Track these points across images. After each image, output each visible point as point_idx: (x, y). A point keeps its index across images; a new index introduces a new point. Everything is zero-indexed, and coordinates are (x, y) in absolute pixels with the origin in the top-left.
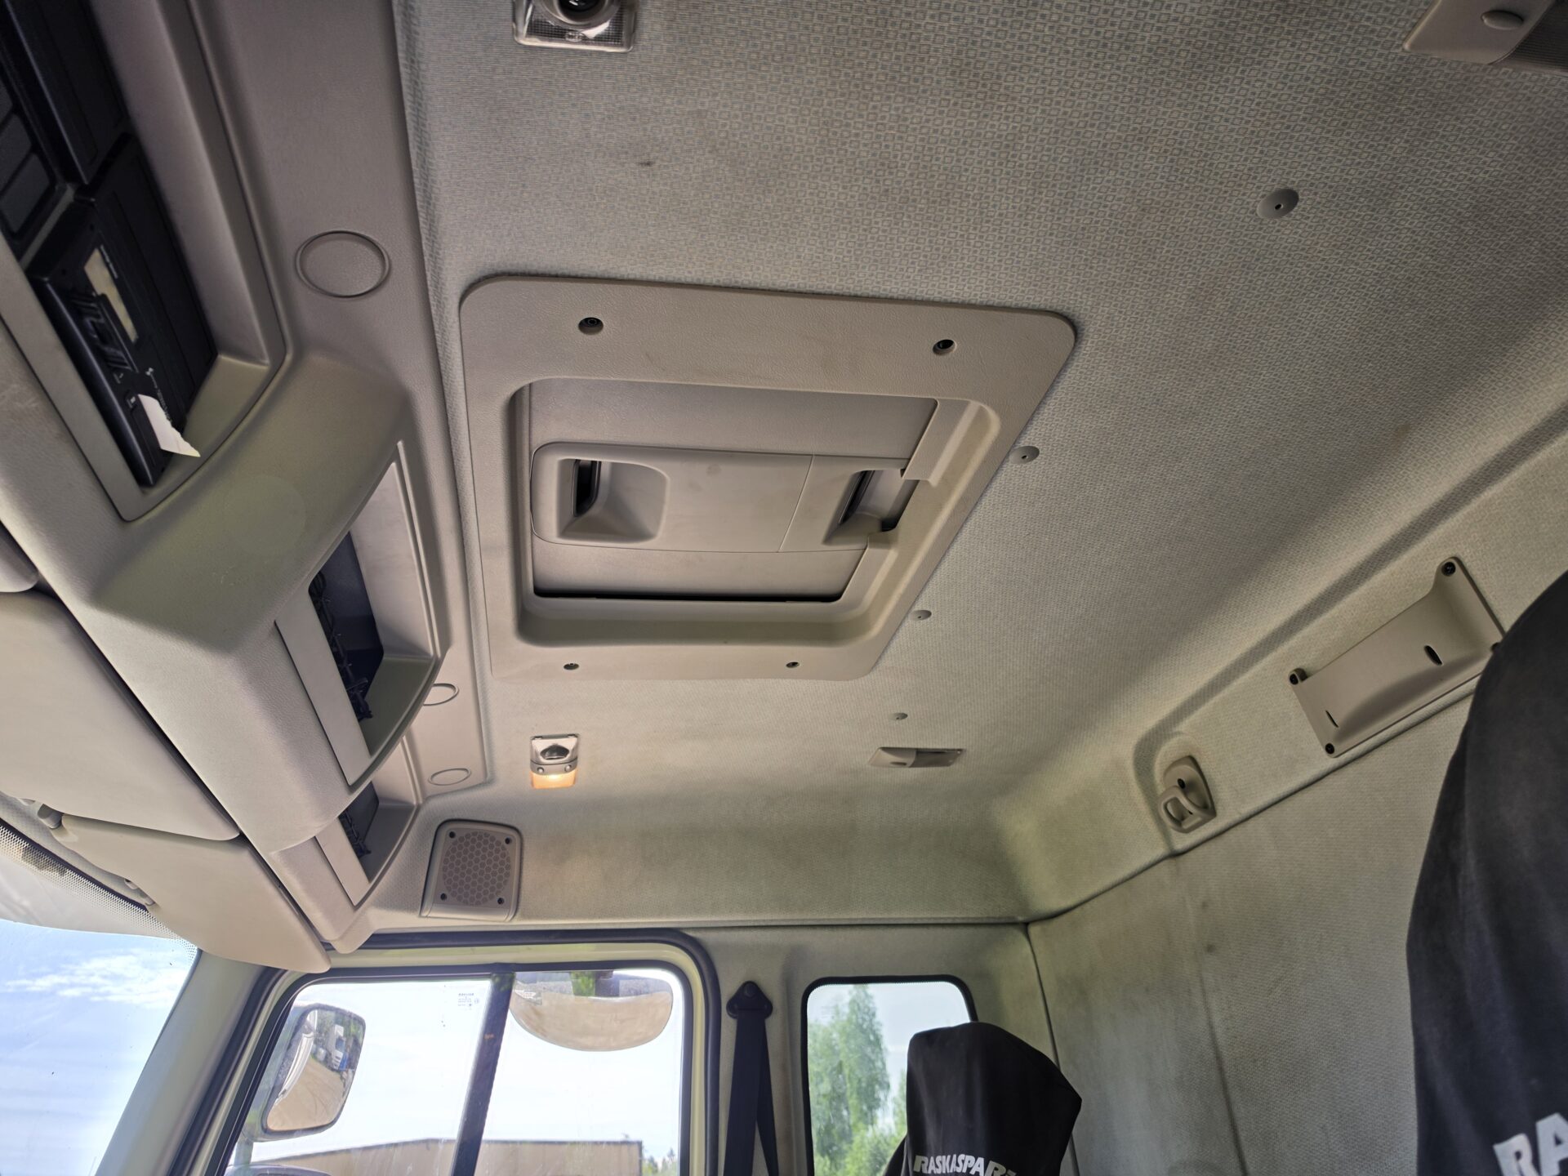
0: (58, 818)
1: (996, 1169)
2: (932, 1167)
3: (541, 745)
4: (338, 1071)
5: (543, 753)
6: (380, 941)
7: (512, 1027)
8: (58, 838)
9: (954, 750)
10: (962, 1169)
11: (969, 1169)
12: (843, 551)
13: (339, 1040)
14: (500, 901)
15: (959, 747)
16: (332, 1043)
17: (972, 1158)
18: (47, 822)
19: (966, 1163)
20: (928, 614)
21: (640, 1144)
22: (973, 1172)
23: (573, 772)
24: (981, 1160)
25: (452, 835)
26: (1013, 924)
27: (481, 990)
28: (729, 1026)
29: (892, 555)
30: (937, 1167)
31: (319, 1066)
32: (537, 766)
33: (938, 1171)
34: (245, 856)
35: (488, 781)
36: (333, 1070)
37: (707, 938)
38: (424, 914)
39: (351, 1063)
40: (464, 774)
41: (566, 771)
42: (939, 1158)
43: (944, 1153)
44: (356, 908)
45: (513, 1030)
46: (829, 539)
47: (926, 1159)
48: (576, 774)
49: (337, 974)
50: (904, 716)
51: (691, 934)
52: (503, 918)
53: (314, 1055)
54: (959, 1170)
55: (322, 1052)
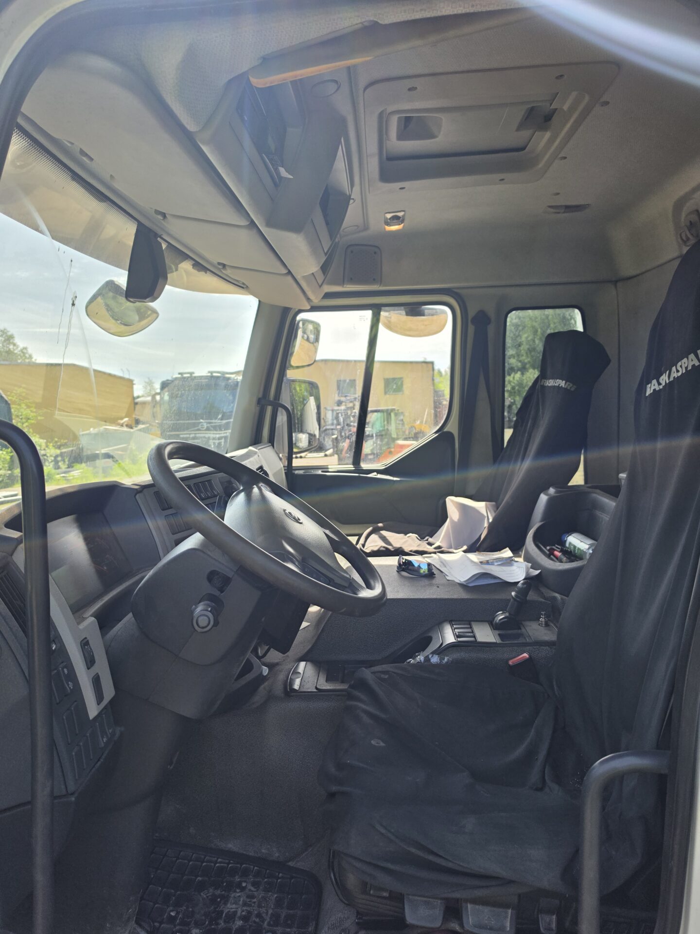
0: (224, 266)
1: (569, 385)
2: (547, 384)
3: (389, 216)
4: (313, 343)
5: (390, 219)
6: (328, 296)
7: (381, 328)
8: (224, 272)
9: (585, 205)
10: (557, 385)
11: (559, 385)
12: (526, 134)
13: (311, 331)
14: (374, 280)
15: (587, 203)
16: (309, 333)
17: (561, 381)
18: (220, 267)
19: (559, 383)
20: (565, 158)
21: (432, 363)
22: (560, 386)
23: (403, 225)
24: (564, 382)
25: (352, 252)
26: (610, 281)
27: (368, 314)
28: (471, 329)
29: (548, 135)
30: (549, 383)
31: (305, 341)
32: (388, 224)
33: (549, 385)
34: (289, 278)
35: (366, 228)
36: (310, 343)
37: (462, 292)
38: (345, 286)
39: (317, 339)
40: (356, 227)
41: (399, 224)
42: (550, 380)
43: (552, 379)
44: (320, 286)
45: (382, 329)
46: (518, 130)
47: (546, 380)
48: (404, 225)
49: (314, 309)
50: (558, 194)
51: (456, 290)
52: (376, 286)
53: (303, 337)
54: (556, 385)
55: (306, 336)
